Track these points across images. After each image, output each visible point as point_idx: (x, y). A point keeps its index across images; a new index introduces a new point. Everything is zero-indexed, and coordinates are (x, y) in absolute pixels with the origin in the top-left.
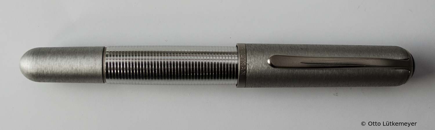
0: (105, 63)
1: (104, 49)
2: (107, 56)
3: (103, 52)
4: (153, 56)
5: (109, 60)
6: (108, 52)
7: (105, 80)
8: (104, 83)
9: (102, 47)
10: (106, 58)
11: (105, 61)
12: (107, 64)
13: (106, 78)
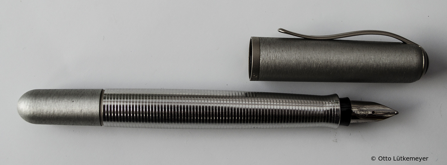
0: (103, 106)
1: (102, 91)
2: (105, 98)
3: (101, 95)
4: (151, 99)
5: (106, 103)
6: (105, 94)
7: (103, 123)
8: (101, 126)
9: (101, 89)
10: (104, 100)
11: (103, 104)
12: (104, 106)
13: (104, 121)
